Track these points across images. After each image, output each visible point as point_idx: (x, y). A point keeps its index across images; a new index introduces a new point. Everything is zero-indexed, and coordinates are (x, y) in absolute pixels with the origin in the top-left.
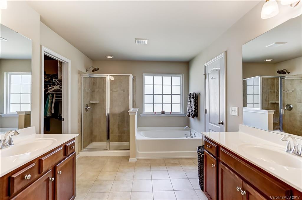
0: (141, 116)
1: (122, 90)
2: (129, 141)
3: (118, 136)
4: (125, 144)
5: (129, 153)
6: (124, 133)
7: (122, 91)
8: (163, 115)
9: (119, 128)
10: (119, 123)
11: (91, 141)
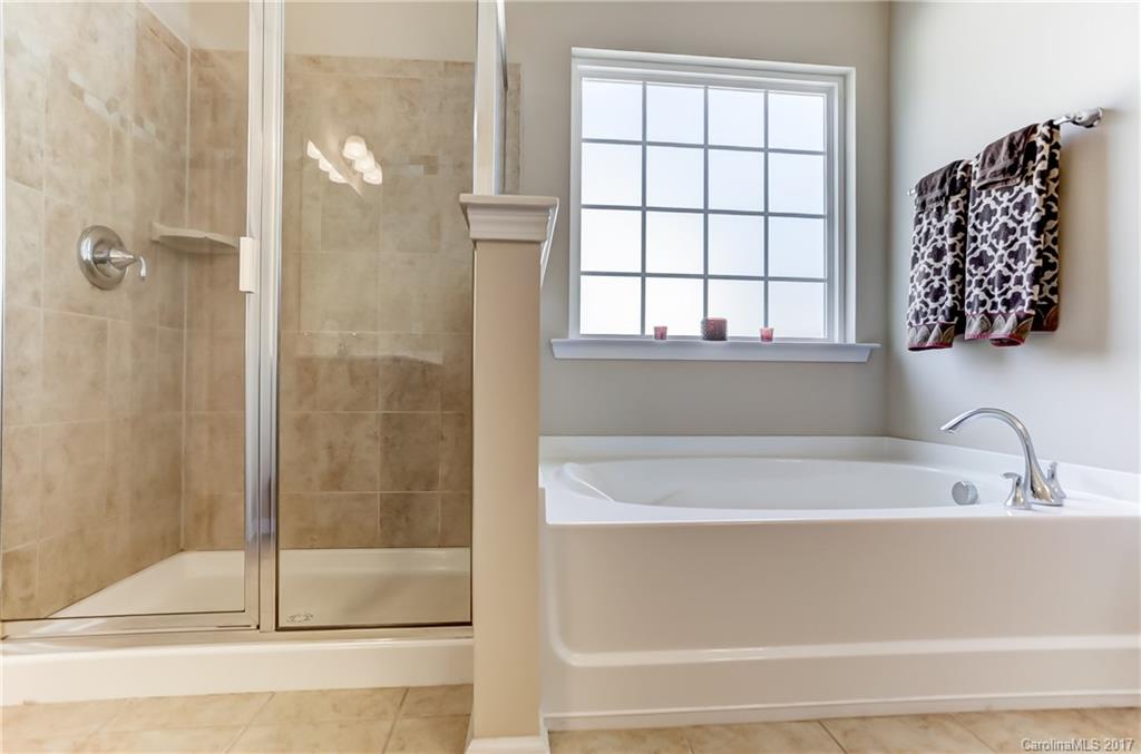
0: (559, 353)
1: (414, 162)
2: (466, 542)
3: (386, 503)
4: (438, 560)
5: (469, 652)
6: (430, 483)
7: (419, 170)
8: (714, 350)
9: (389, 445)
10: (389, 402)
11: (174, 544)
